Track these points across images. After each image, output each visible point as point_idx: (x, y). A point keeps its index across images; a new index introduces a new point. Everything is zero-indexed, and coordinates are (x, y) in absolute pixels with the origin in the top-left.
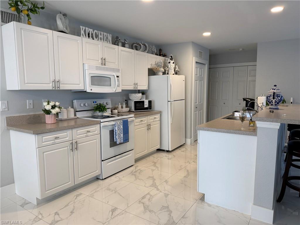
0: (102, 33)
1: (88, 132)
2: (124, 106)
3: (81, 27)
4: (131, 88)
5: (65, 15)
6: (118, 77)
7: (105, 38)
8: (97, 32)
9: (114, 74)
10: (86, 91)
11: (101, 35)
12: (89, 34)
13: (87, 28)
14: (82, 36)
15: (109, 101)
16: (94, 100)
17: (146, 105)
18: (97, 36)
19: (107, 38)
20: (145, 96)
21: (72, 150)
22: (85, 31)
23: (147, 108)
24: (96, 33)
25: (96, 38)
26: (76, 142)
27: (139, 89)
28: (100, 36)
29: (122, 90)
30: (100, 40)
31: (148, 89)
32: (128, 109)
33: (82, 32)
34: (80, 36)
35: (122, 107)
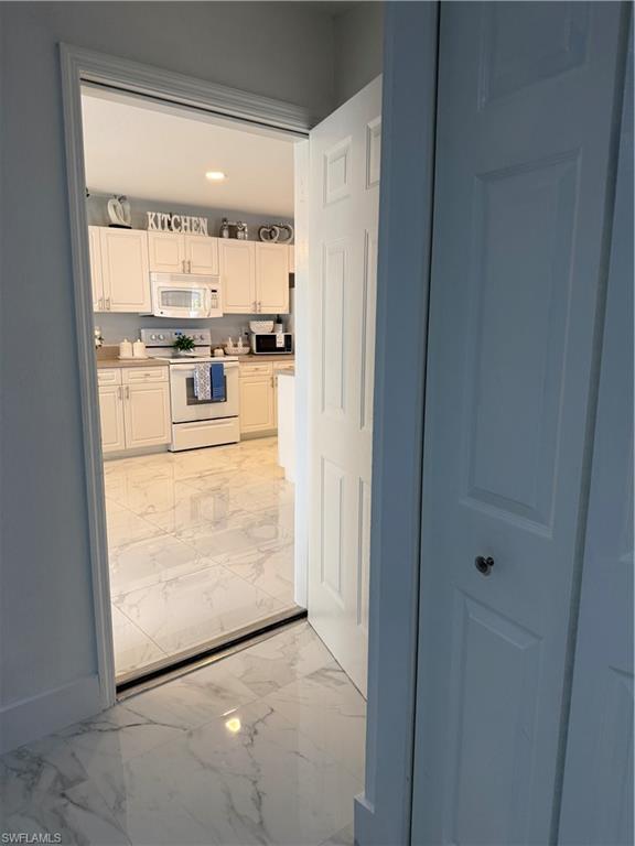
0: (188, 218)
1: (147, 375)
2: (240, 343)
3: (149, 214)
4: (248, 310)
5: (122, 199)
6: (214, 291)
7: (194, 225)
8: (178, 217)
9: (205, 286)
10: (153, 316)
11: (186, 221)
12: (163, 222)
13: (159, 215)
14: (150, 228)
15: (207, 333)
16: (177, 331)
17: (280, 343)
18: (178, 224)
19: (198, 225)
20: (281, 326)
21: (120, 398)
22: (156, 220)
23: (281, 349)
24: (176, 220)
25: (177, 227)
26: (127, 388)
27: (263, 312)
28: (183, 224)
29: (224, 314)
30: (183, 230)
31: (287, 312)
32: (247, 349)
33: (151, 221)
34: (146, 229)
35: (236, 346)
